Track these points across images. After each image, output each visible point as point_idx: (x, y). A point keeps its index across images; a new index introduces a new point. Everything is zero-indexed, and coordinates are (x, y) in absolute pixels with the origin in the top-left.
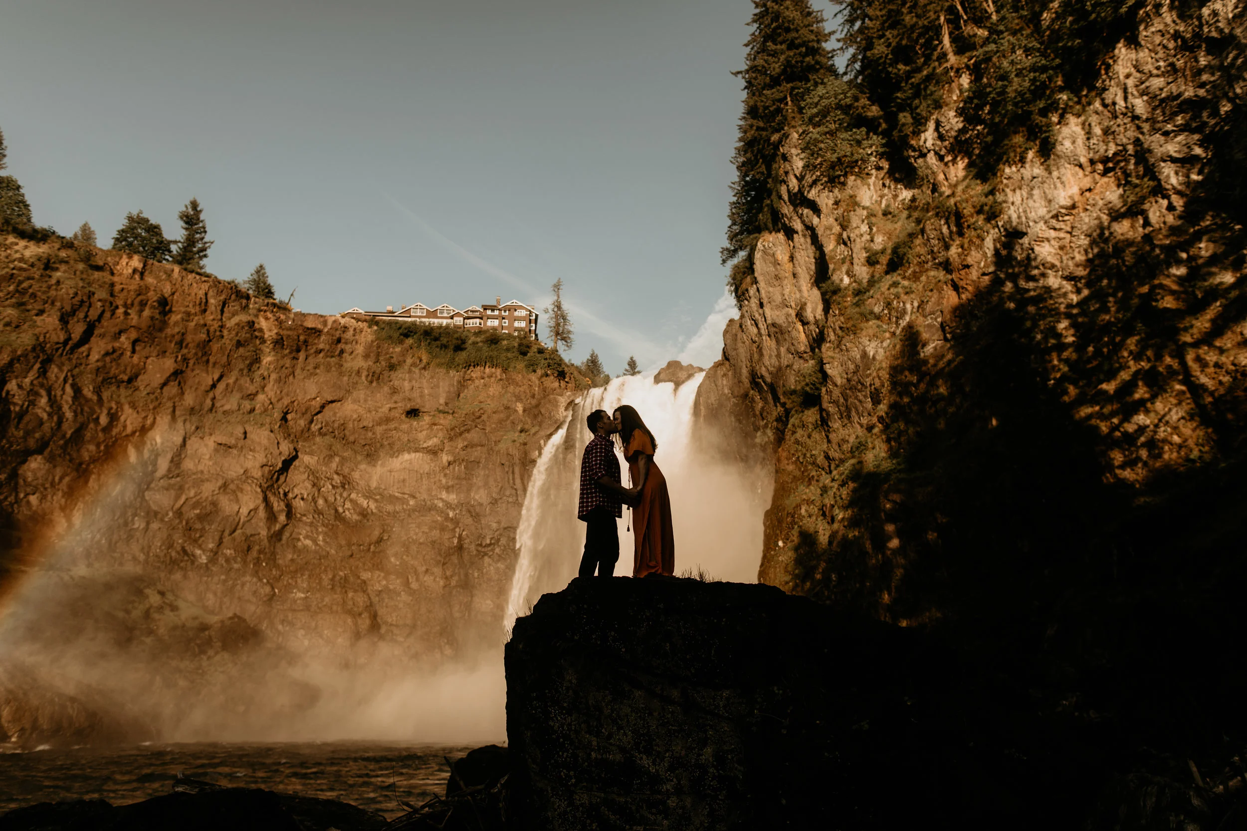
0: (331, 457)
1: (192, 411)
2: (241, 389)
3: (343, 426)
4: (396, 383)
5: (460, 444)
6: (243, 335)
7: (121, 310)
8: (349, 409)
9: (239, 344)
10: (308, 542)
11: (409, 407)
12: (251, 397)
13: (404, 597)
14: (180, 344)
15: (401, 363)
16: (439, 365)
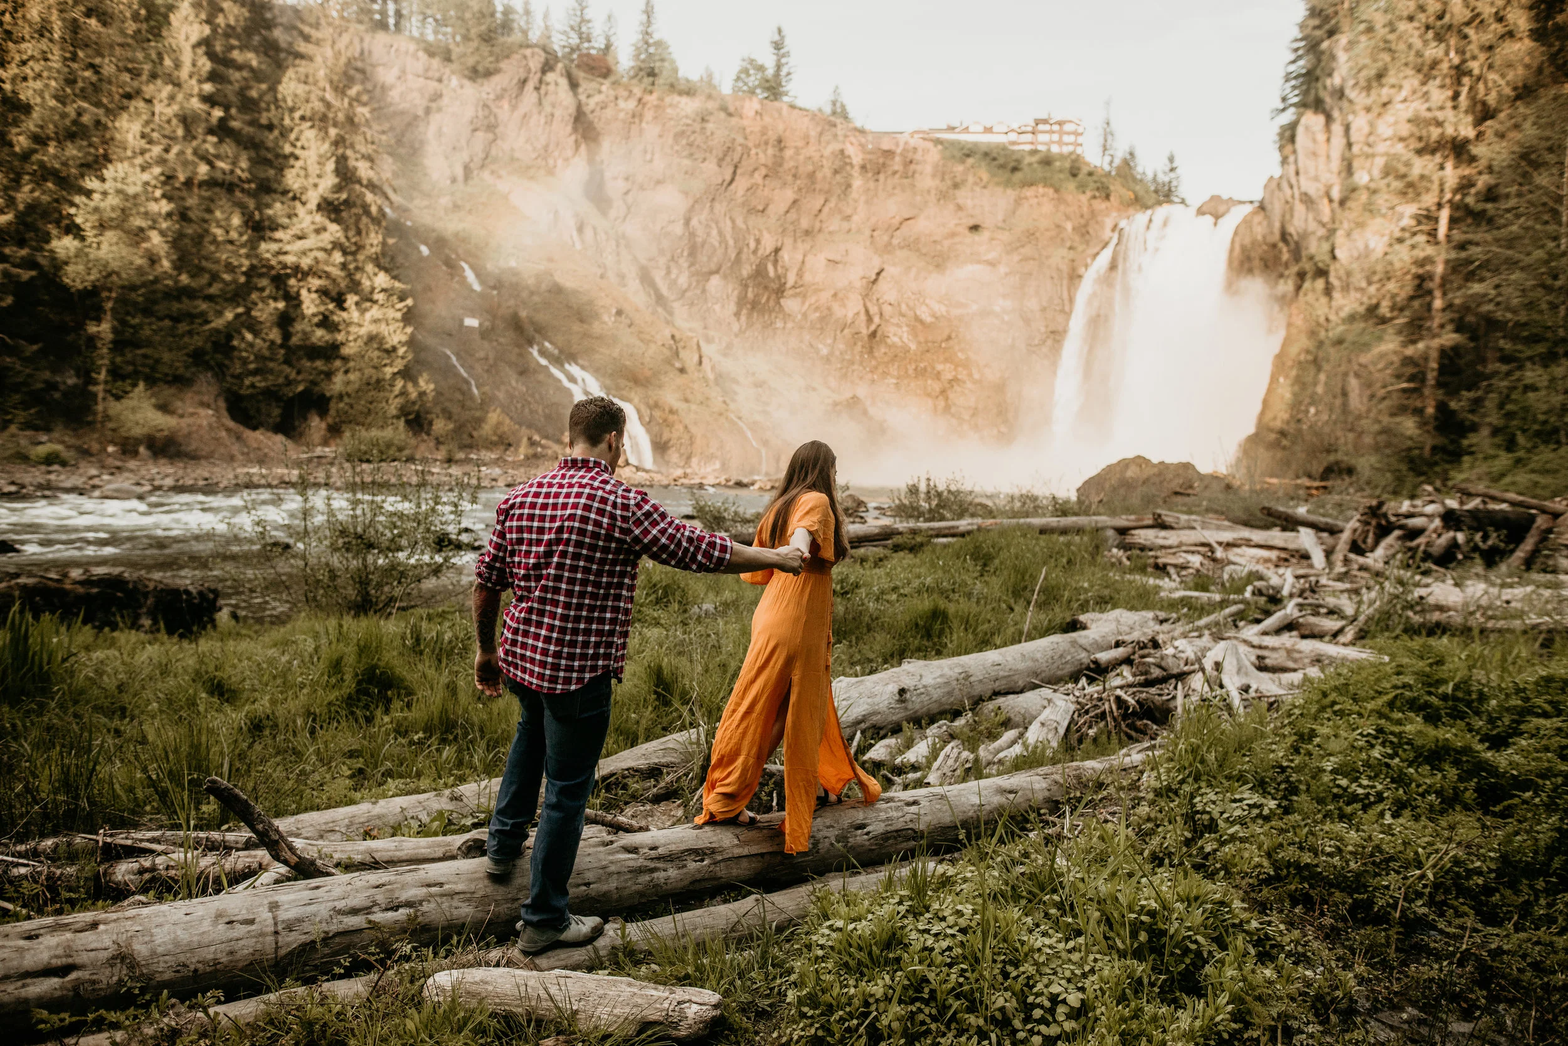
0: (909, 268)
1: (807, 233)
2: (840, 211)
3: (917, 240)
4: (960, 201)
5: (1016, 258)
6: (838, 164)
7: (753, 152)
8: (923, 225)
9: (836, 172)
10: (896, 339)
11: (972, 222)
12: (848, 218)
13: (969, 385)
14: (795, 176)
15: (964, 181)
16: (998, 184)
